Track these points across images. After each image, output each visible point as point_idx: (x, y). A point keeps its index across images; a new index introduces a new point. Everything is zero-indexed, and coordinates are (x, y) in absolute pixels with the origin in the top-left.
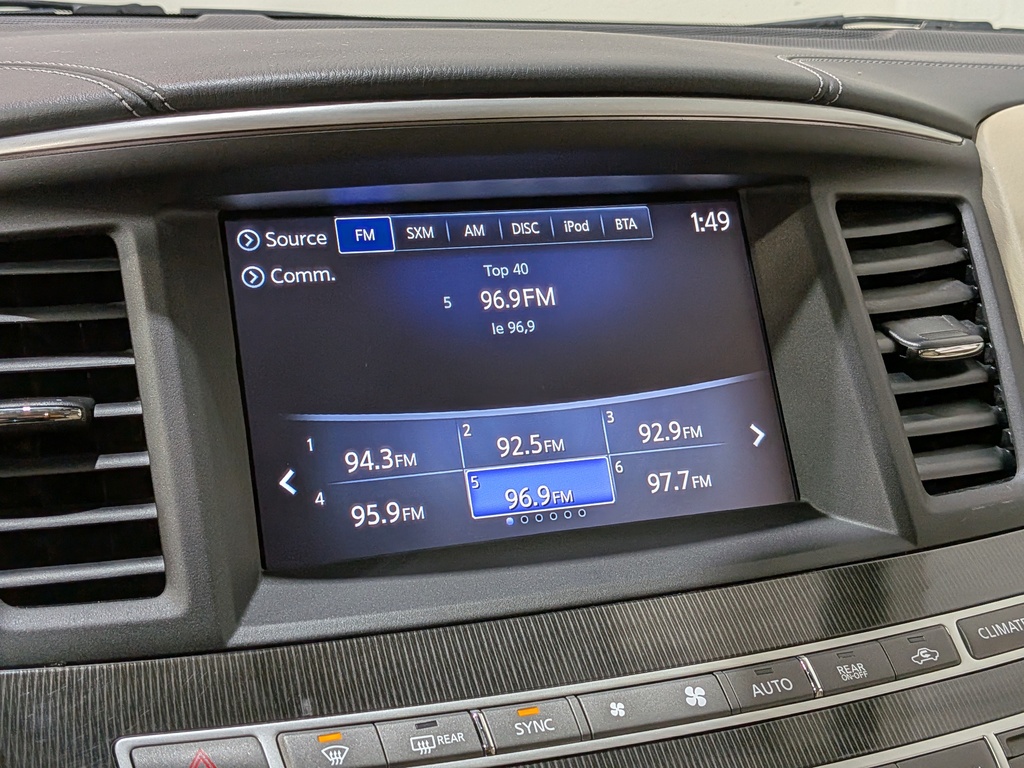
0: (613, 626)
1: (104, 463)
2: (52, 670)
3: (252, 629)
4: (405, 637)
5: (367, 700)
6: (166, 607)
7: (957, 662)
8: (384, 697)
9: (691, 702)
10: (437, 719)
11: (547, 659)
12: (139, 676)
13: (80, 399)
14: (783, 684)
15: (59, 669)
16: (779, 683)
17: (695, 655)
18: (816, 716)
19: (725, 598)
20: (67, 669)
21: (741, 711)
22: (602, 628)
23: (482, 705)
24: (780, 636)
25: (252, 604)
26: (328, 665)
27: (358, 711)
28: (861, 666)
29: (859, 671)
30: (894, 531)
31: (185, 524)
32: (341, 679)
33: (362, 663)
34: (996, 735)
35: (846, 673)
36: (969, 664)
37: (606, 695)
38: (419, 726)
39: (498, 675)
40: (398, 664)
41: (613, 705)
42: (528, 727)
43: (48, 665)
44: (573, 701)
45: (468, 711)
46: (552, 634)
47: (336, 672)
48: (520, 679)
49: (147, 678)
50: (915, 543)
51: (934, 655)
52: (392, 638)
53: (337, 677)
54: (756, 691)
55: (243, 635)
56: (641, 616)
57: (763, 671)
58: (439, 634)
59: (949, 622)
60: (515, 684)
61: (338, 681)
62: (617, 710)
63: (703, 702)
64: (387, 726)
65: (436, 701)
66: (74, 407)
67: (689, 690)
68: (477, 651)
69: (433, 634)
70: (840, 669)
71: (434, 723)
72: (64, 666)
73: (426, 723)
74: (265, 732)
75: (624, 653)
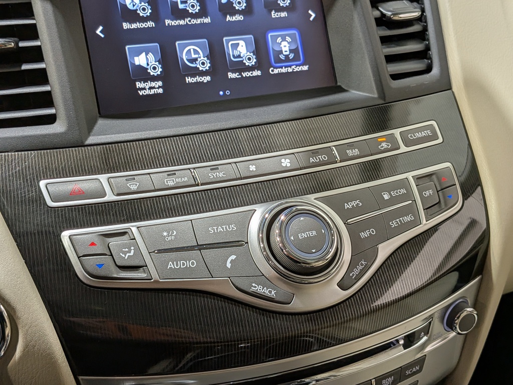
0: (252, 136)
1: (25, 67)
2: (10, 154)
3: (96, 137)
4: (162, 141)
5: (146, 165)
6: (57, 128)
7: (398, 148)
8: (153, 164)
9: (284, 165)
10: (176, 172)
11: (223, 149)
12: (48, 156)
13: (12, 39)
14: (324, 157)
15: (13, 153)
16: (321, 157)
17: (286, 147)
18: (336, 170)
19: (300, 124)
20: (16, 153)
21: (305, 168)
22: (247, 136)
23: (196, 167)
24: (323, 139)
25: (95, 128)
26: (129, 152)
27: (142, 169)
28: (357, 150)
29: (356, 152)
30: (376, 96)
31: (63, 93)
32: (135, 157)
33: (144, 151)
34: (412, 177)
35: (350, 153)
36: (403, 149)
37: (248, 162)
38: (169, 175)
39: (202, 155)
40: (159, 151)
41: (251, 166)
42: (215, 175)
43: (8, 152)
44: (234, 165)
45: (189, 169)
46: (225, 139)
47: (132, 154)
48: (211, 157)
49: (51, 157)
50: (385, 100)
51: (388, 145)
52: (156, 141)
53: (133, 156)
54: (312, 160)
55: (91, 140)
56: (264, 131)
57: (315, 153)
58: (177, 139)
59: (397, 132)
60: (209, 159)
61: (133, 158)
62: (253, 168)
63: (289, 165)
64: (155, 175)
65: (175, 166)
66: (10, 42)
67: (283, 160)
68: (193, 146)
69: (174, 139)
70: (348, 151)
71: (175, 174)
72: (15, 152)
73: (172, 174)
74: (103, 178)
75: (256, 146)
